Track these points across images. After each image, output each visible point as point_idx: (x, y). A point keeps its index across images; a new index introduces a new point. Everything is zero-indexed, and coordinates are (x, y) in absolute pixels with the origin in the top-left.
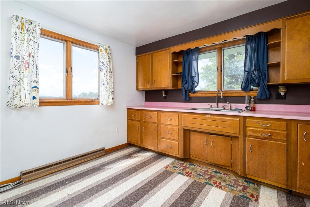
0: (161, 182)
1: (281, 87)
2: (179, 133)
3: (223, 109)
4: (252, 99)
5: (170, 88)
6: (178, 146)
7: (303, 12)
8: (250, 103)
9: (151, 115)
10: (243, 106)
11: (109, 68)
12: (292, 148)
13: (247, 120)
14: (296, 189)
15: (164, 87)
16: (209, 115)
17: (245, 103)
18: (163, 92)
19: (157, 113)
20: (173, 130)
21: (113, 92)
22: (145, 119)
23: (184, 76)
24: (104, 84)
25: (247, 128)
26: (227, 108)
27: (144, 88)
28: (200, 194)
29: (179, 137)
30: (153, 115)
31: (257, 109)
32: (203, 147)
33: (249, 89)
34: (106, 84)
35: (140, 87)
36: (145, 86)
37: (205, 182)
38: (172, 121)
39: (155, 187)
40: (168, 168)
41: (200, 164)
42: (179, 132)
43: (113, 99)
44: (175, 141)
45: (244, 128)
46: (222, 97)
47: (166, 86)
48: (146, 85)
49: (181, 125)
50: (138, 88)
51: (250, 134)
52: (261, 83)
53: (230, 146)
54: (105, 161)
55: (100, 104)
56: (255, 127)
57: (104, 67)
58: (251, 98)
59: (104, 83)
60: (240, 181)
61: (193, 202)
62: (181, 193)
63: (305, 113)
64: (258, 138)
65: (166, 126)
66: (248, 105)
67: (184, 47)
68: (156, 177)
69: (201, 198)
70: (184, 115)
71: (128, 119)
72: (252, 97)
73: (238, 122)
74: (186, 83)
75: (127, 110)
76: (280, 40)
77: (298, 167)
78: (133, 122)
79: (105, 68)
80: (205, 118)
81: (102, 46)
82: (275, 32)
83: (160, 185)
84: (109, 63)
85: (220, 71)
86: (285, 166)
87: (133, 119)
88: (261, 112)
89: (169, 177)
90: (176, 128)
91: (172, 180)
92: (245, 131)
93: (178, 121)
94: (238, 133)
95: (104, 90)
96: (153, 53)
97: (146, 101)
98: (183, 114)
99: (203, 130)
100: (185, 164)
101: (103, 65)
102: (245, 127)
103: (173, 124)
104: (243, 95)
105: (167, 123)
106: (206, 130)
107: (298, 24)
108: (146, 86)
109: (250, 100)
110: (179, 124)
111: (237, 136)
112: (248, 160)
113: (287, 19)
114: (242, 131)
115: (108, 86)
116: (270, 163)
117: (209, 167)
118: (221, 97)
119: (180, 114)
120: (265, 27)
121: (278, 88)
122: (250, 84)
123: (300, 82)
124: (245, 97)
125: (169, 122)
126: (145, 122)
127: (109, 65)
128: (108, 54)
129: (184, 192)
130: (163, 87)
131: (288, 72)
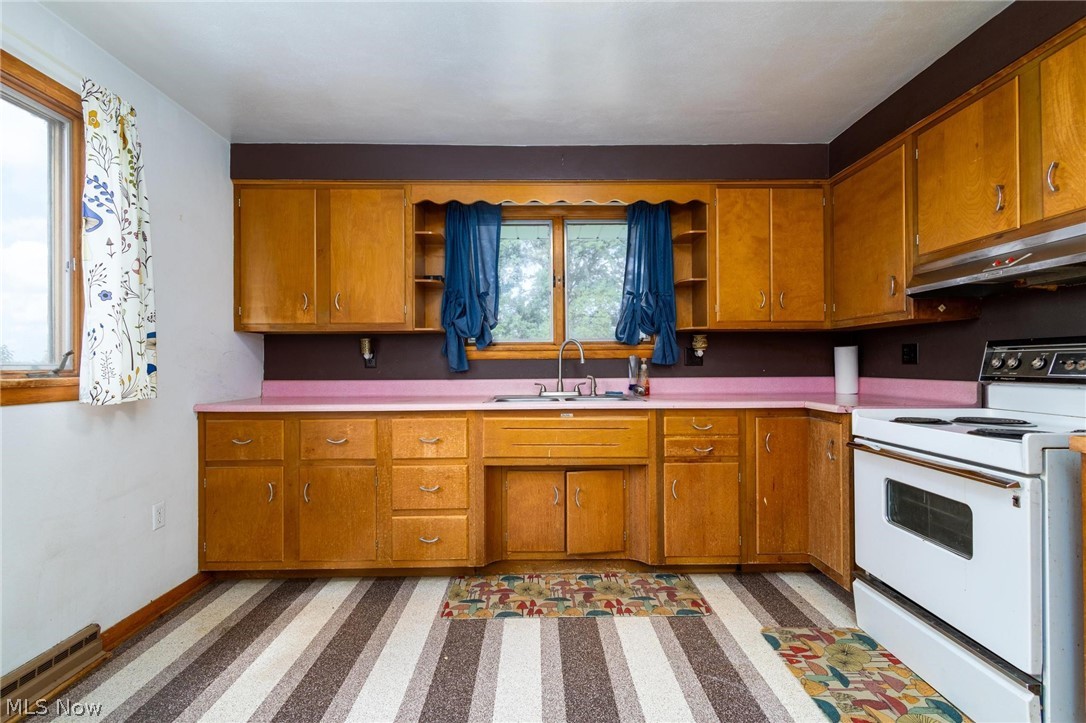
0: (476, 663)
1: (699, 337)
2: (468, 484)
3: (577, 394)
4: (644, 366)
5: (411, 329)
6: (468, 529)
7: (744, 179)
8: (639, 376)
9: (345, 433)
10: (621, 384)
11: (133, 215)
12: (748, 470)
13: (665, 418)
14: (755, 560)
15: (381, 325)
16: (571, 415)
17: (628, 377)
18: (366, 343)
19: (377, 422)
20: (448, 477)
21: (152, 335)
22: (309, 450)
23: (450, 289)
24: (105, 296)
25: (665, 440)
26: (585, 390)
27: (279, 321)
28: (605, 648)
29: (469, 496)
30: (355, 430)
31: (651, 392)
32: (548, 514)
33: (636, 341)
34: (118, 295)
35: (260, 320)
36: (289, 314)
37: (586, 613)
38: (444, 446)
39: (472, 687)
40: (455, 612)
41: (534, 569)
42: (469, 479)
43: (151, 369)
44: (455, 514)
45: (657, 439)
46: (583, 361)
47: (392, 321)
48: (294, 312)
49: (479, 452)
50: (245, 321)
51: (673, 453)
52: (663, 325)
53: (621, 495)
54: (139, 685)
55: (85, 398)
56: (681, 435)
57: (104, 208)
58: (642, 363)
59: (106, 288)
60: (651, 581)
61: (607, 675)
62: (559, 667)
63: (736, 394)
64: (688, 459)
65: (417, 467)
66: (633, 381)
67: (467, 193)
68: (442, 656)
69: (614, 655)
70: (487, 422)
71: (205, 463)
72: (644, 360)
73: (646, 425)
74: (463, 313)
75: (195, 423)
76: (705, 229)
77: (758, 510)
78: (242, 471)
79: (109, 211)
80: (561, 422)
81: (99, 95)
82: (696, 208)
83: (479, 674)
84: (132, 190)
85: (559, 283)
86: (737, 514)
87: (242, 458)
88: (662, 397)
89: (483, 637)
90: (459, 468)
91: (500, 644)
92: (660, 447)
93: (465, 443)
94: (645, 455)
95: (110, 323)
96: (328, 188)
97: (267, 377)
98: (485, 419)
99: (552, 462)
100: (494, 583)
101: (102, 199)
102: (660, 436)
103: (448, 455)
104: (622, 354)
105: (422, 453)
106: (562, 460)
107: (737, 202)
108: (294, 317)
109: (640, 368)
110: (468, 454)
111: (644, 462)
112: (668, 521)
113: (720, 187)
114: (653, 449)
115: (132, 306)
116: (712, 513)
117: (562, 571)
118: (580, 359)
119: (473, 419)
120: (680, 193)
121: (691, 339)
122: (638, 327)
123: (740, 328)
124: (628, 359)
125: (429, 452)
126: (310, 463)
127: (133, 200)
128: (130, 146)
129: (564, 663)
130: (378, 321)
131: (721, 305)
